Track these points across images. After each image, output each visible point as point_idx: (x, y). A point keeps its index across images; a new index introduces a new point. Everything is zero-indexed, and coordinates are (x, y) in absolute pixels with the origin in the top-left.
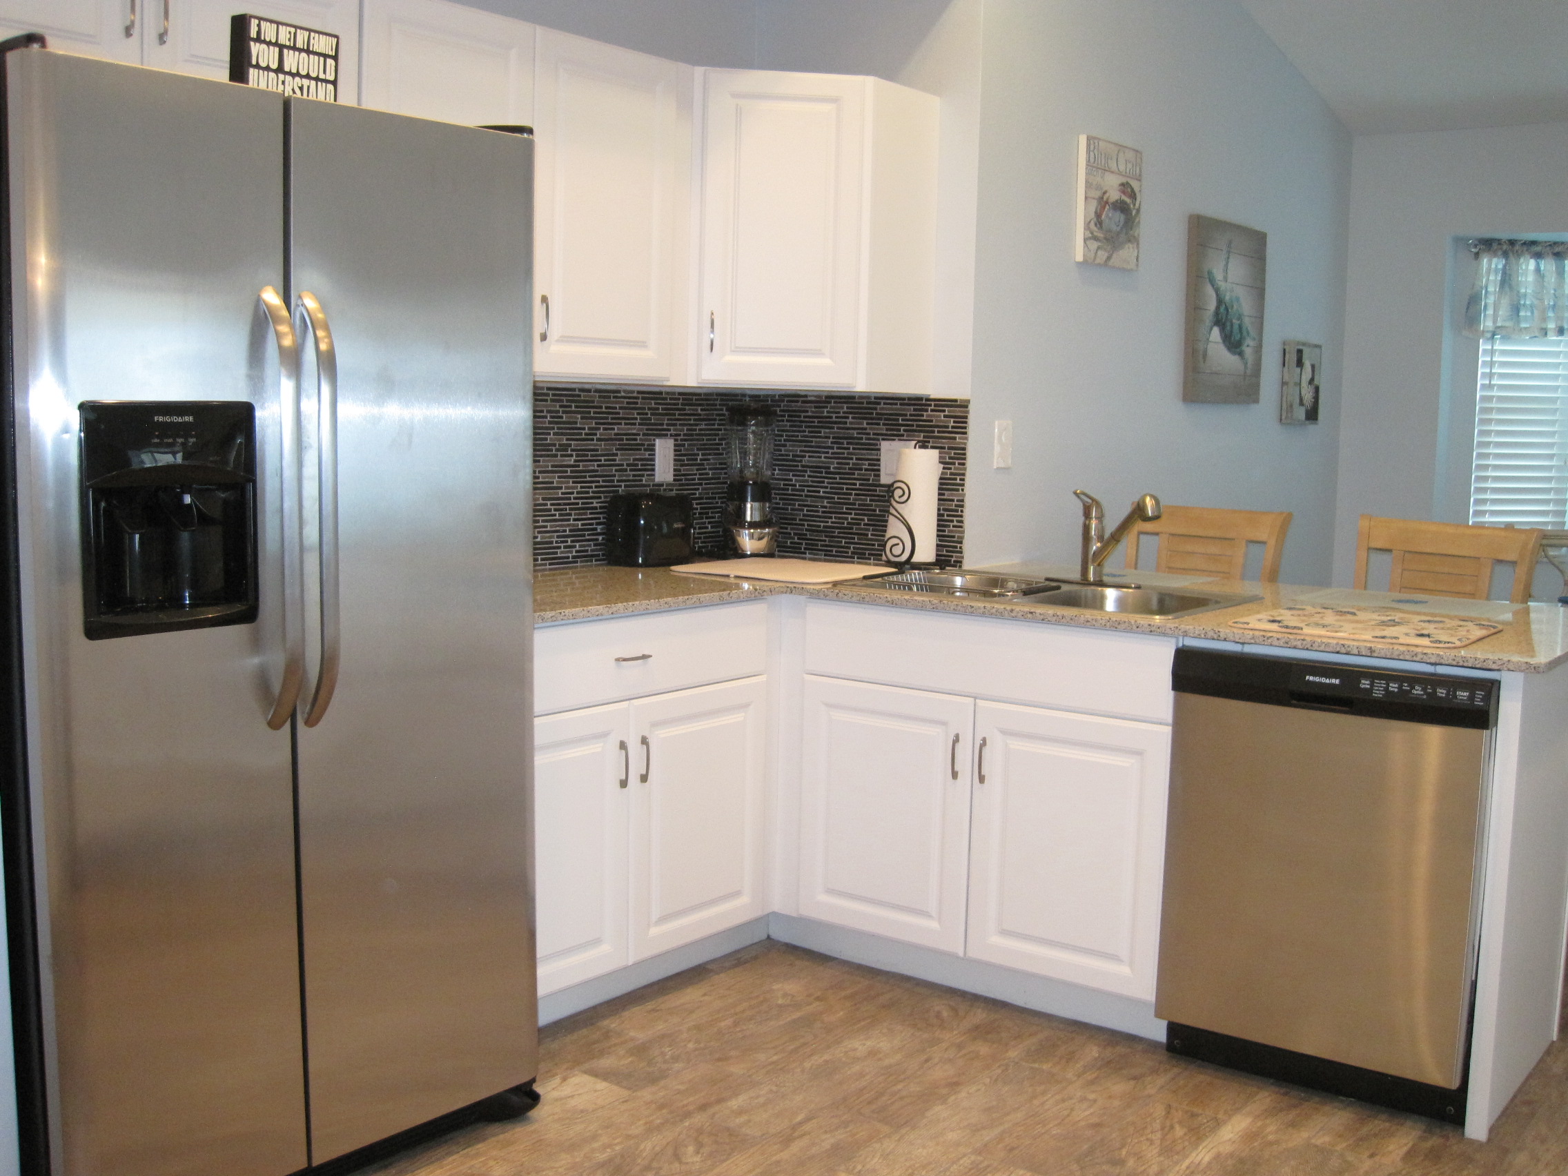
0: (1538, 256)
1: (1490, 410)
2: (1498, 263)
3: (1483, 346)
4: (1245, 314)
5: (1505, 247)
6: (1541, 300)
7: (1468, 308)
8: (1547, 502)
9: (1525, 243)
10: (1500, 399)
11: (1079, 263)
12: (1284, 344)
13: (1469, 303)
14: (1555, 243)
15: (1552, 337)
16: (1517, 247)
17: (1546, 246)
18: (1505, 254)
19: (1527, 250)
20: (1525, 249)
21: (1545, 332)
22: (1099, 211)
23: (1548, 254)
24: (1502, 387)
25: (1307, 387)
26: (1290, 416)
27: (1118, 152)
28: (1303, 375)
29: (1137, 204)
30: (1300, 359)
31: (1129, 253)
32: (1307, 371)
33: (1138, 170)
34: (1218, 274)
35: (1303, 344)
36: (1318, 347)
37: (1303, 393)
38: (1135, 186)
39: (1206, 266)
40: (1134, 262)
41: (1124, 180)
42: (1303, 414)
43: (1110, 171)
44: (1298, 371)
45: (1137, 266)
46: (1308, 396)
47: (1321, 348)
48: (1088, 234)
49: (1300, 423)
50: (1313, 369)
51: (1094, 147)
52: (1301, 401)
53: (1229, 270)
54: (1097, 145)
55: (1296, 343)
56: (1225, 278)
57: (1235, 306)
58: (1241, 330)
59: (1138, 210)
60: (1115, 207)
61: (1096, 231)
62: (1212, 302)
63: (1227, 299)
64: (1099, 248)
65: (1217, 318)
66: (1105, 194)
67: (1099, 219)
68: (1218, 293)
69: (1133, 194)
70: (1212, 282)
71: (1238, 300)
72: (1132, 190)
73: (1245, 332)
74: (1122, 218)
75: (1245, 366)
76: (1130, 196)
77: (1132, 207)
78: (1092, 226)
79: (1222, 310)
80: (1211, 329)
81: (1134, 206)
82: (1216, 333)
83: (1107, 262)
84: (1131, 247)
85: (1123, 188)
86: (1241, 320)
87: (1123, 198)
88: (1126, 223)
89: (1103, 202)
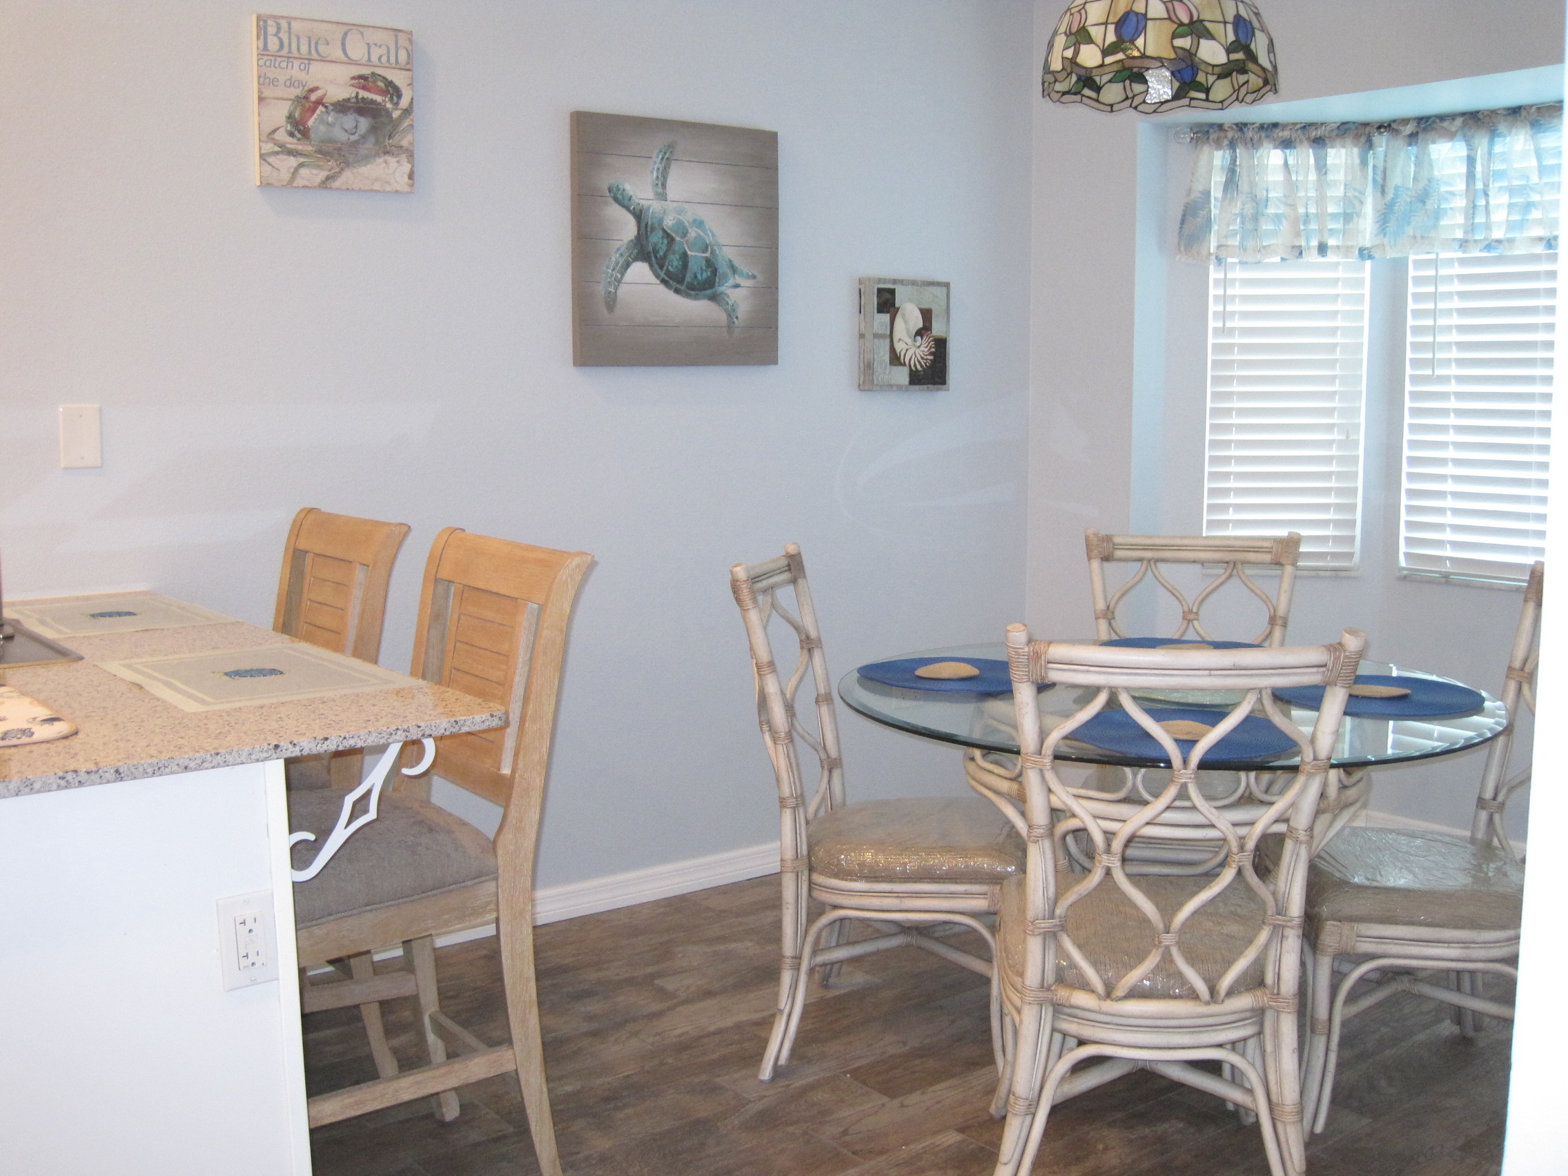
0: (1287, 144)
1: (1229, 364)
2: (1219, 158)
3: (1214, 274)
4: (722, 241)
5: (1230, 134)
6: (1293, 206)
7: (1183, 222)
8: (1326, 491)
9: (1262, 127)
10: (1244, 348)
11: (259, 186)
12: (860, 282)
13: (1184, 216)
14: (1311, 125)
15: (1313, 257)
16: (1250, 134)
17: (1297, 130)
18: (1232, 145)
19: (1267, 137)
20: (1263, 134)
21: (1300, 252)
22: (297, 115)
23: (1301, 141)
24: (1245, 331)
25: (909, 341)
26: (867, 380)
27: (346, 34)
28: (899, 321)
29: (404, 103)
30: (887, 302)
31: (390, 170)
32: (910, 317)
33: (403, 56)
34: (641, 191)
35: (895, 282)
36: (939, 284)
37: (899, 347)
38: (399, 78)
39: (605, 180)
40: (401, 181)
41: (366, 71)
42: (902, 375)
43: (324, 60)
44: (886, 318)
45: (412, 186)
46: (916, 352)
47: (947, 285)
48: (269, 147)
49: (900, 388)
50: (927, 314)
51: (279, 29)
52: (895, 359)
53: (669, 182)
54: (284, 24)
55: (880, 281)
56: (662, 196)
57: (692, 234)
58: (710, 264)
59: (408, 111)
60: (342, 107)
61: (292, 143)
62: (627, 229)
63: (669, 222)
64: (301, 165)
65: (642, 250)
66: (312, 90)
67: (298, 127)
68: (638, 215)
69: (393, 91)
70: (623, 201)
71: (699, 224)
72: (390, 84)
73: (723, 268)
74: (364, 123)
75: (731, 313)
76: (383, 92)
77: (389, 105)
78: (282, 136)
79: (656, 238)
80: (627, 265)
81: (397, 104)
82: (640, 271)
83: (325, 184)
84: (392, 161)
85: (363, 81)
86: (713, 252)
87: (363, 94)
88: (374, 130)
89: (308, 103)
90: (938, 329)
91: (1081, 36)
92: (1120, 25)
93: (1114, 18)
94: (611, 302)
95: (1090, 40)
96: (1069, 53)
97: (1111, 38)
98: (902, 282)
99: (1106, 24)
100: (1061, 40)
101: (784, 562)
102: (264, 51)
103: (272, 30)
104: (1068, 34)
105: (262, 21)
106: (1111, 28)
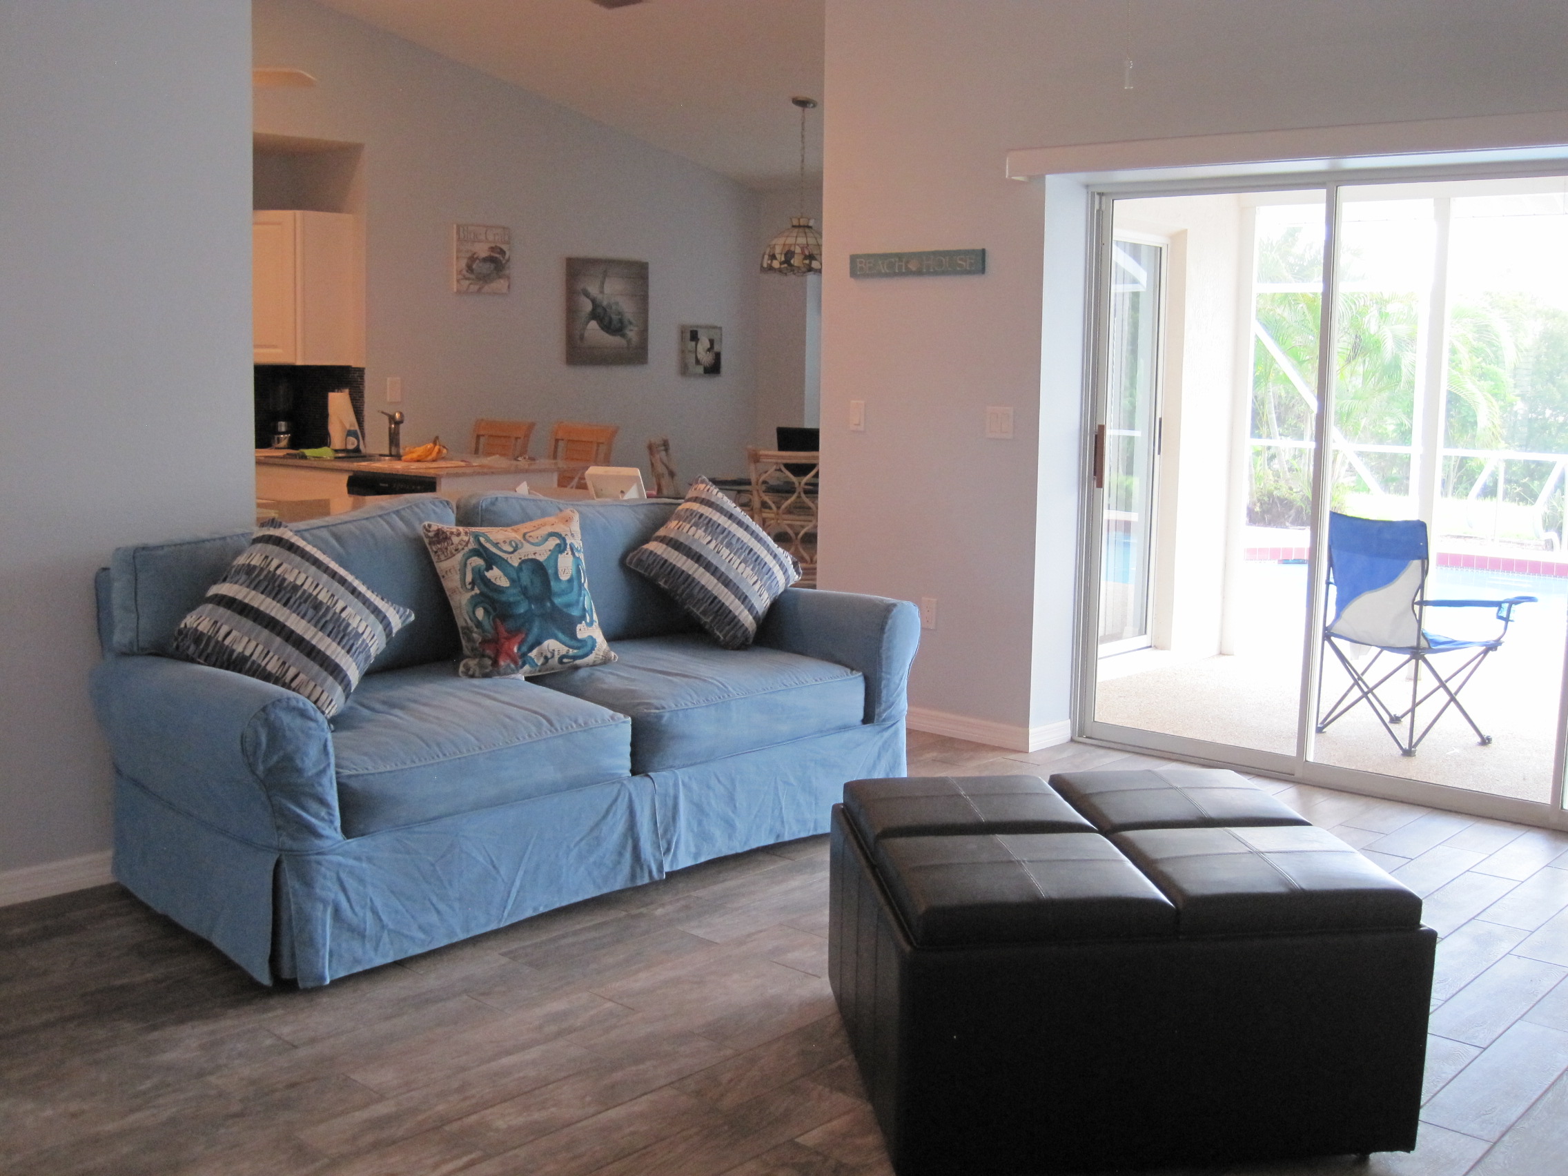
11: (457, 293)
12: (683, 327)
22: (469, 264)
25: (704, 354)
26: (684, 370)
27: (486, 231)
28: (699, 345)
29: (507, 256)
30: (694, 336)
31: (500, 285)
32: (704, 343)
33: (507, 238)
34: (593, 290)
35: (697, 327)
36: (715, 327)
37: (699, 356)
38: (504, 247)
39: (580, 286)
40: (505, 290)
41: (493, 245)
42: (700, 370)
43: (479, 242)
44: (693, 343)
45: (509, 291)
46: (707, 359)
47: (720, 328)
48: (460, 277)
49: (700, 375)
50: (712, 342)
51: (464, 230)
52: (698, 362)
53: (605, 287)
54: (466, 228)
55: (691, 327)
56: (602, 292)
57: (614, 307)
58: (621, 321)
59: (508, 260)
60: (485, 260)
61: (468, 275)
62: (588, 307)
63: (605, 303)
64: (471, 284)
65: (594, 315)
66: (475, 254)
67: (470, 268)
68: (593, 301)
69: (502, 252)
70: (587, 295)
71: (617, 303)
72: (501, 250)
73: (626, 322)
74: (492, 266)
75: (629, 341)
76: (499, 254)
77: (501, 259)
78: (464, 272)
79: (599, 310)
80: (588, 322)
81: (504, 258)
82: (593, 324)
83: (479, 291)
84: (502, 281)
85: (492, 249)
86: (622, 315)
87: (493, 254)
88: (496, 268)
89: (473, 259)
90: (716, 348)
91: (773, 257)
92: (786, 255)
93: (784, 252)
94: (582, 337)
95: (776, 259)
96: (769, 262)
97: (783, 259)
98: (701, 327)
99: (781, 254)
100: (766, 257)
101: (662, 442)
102: (459, 239)
103: (461, 229)
104: (769, 256)
105: (458, 227)
106: (783, 256)
